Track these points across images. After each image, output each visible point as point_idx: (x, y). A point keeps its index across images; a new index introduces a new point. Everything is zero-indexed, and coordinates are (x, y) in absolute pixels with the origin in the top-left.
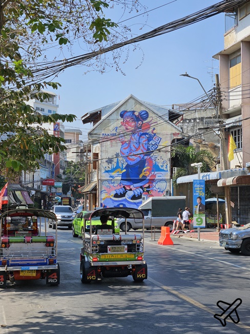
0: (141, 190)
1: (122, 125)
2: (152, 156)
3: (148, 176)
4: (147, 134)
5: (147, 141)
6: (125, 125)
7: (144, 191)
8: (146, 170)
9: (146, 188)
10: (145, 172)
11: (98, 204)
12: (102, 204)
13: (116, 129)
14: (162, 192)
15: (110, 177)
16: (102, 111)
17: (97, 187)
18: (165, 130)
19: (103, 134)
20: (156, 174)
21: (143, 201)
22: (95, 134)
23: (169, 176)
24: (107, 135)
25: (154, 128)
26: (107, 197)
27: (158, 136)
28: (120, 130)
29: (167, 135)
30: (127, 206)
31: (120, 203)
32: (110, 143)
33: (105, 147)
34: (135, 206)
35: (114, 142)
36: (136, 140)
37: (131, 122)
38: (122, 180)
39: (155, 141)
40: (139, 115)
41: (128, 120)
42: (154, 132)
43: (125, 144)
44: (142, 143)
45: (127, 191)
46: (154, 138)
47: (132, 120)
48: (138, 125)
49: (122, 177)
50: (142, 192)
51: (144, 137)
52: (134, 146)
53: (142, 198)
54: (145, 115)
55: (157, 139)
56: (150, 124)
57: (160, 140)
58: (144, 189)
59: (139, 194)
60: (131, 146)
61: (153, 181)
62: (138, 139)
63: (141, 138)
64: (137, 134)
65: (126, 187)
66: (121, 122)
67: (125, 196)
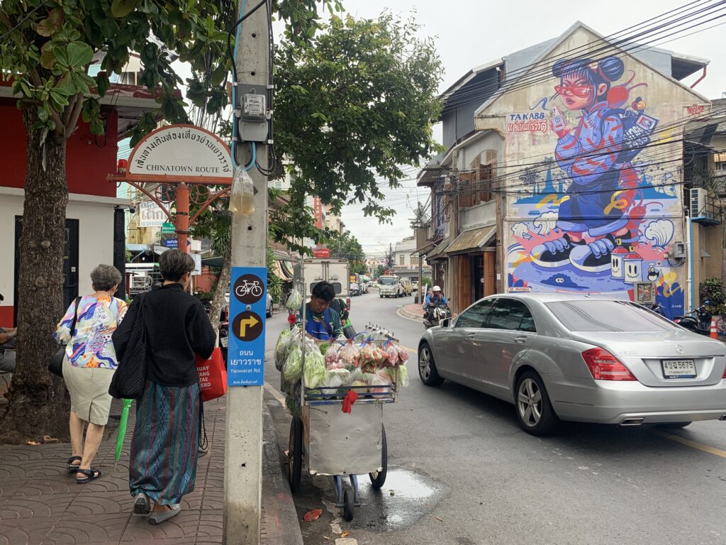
0: (609, 243)
1: (558, 93)
3: (627, 209)
4: (623, 112)
5: (621, 129)
6: (565, 94)
7: (615, 245)
8: (620, 197)
9: (622, 237)
10: (618, 202)
11: (502, 277)
12: (510, 276)
13: (543, 102)
14: (663, 247)
15: (531, 213)
16: (506, 63)
17: (499, 238)
18: (667, 102)
19: (513, 116)
20: (645, 206)
21: (615, 269)
22: (493, 116)
23: (681, 209)
24: (522, 117)
25: (639, 96)
26: (523, 261)
27: (649, 115)
28: (553, 106)
29: (674, 111)
30: (573, 281)
31: (556, 273)
32: (529, 135)
33: (516, 145)
34: (594, 280)
35: (539, 133)
36: (594, 126)
37: (580, 85)
38: (560, 219)
39: (642, 128)
40: (600, 69)
41: (573, 80)
42: (639, 106)
43: (566, 137)
44: (609, 132)
45: (574, 245)
46: (639, 121)
47: (581, 81)
48: (599, 91)
49: (560, 213)
50: (611, 249)
51: (613, 120)
52: (588, 140)
53: (610, 262)
54: (615, 69)
55: (647, 122)
56: (627, 87)
57: (656, 124)
58: (616, 241)
59: (604, 251)
60: (582, 141)
61: (639, 221)
62: (598, 125)
63: (606, 123)
64: (596, 113)
65: (569, 235)
66: (556, 88)
67: (568, 258)
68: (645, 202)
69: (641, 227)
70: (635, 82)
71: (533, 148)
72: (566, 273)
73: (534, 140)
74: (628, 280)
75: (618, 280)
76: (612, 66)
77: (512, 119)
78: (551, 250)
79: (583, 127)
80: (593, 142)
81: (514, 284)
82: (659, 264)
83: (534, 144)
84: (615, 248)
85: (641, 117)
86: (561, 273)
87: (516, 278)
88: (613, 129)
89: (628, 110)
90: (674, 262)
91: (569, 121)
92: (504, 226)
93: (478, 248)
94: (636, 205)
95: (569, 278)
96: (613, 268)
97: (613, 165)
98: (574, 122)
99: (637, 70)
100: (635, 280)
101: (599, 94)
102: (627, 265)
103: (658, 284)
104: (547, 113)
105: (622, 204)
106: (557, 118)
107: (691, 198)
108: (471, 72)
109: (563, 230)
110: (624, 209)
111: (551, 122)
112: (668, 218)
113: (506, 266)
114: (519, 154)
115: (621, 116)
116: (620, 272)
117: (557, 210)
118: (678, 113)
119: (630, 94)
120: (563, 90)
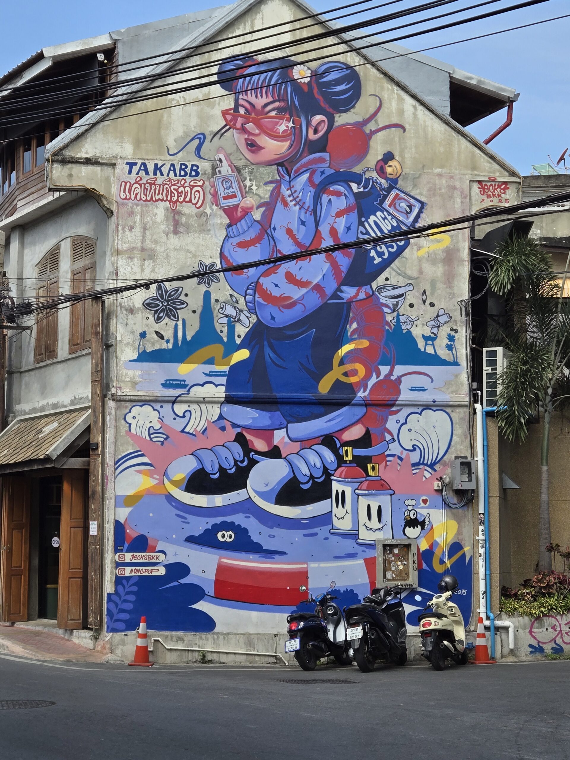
0: (329, 456)
1: (230, 125)
2: (380, 289)
3: (363, 383)
4: (357, 179)
5: (354, 215)
6: (243, 130)
7: (340, 461)
8: (351, 356)
9: (354, 444)
10: (348, 367)
11: (101, 528)
12: (119, 527)
13: (196, 142)
14: (432, 466)
15: (167, 385)
16: (119, 46)
17: (96, 438)
18: (442, 167)
19: (131, 165)
20: (399, 379)
21: (339, 511)
22: (88, 162)
23: (465, 389)
24: (151, 168)
25: (389, 149)
26: (149, 492)
27: (408, 189)
28: (218, 151)
29: (454, 188)
30: (255, 537)
31: (218, 520)
32: (167, 209)
33: (137, 230)
34: (297, 535)
35: (187, 209)
36: (300, 203)
37: (274, 113)
38: (229, 400)
39: (394, 217)
40: (314, 85)
41: (260, 102)
42: (389, 170)
43: (243, 221)
44: (331, 220)
45: (256, 457)
46: (387, 202)
47: (277, 104)
48: (311, 131)
49: (229, 386)
50: (331, 467)
51: (338, 194)
52: (289, 232)
53: (330, 497)
54: (343, 87)
55: (404, 205)
56: (367, 129)
57: (420, 211)
58: (342, 451)
59: (318, 474)
60: (276, 234)
61: (386, 410)
62: (309, 200)
63: (325, 198)
64: (306, 176)
65: (248, 437)
66: (225, 113)
67: (244, 486)
68: (399, 370)
69: (391, 424)
70: (382, 120)
71: (174, 241)
72: (238, 519)
73: (176, 223)
74: (364, 535)
75: (345, 535)
76: (338, 82)
77: (130, 172)
78: (208, 469)
79: (280, 205)
80: (300, 237)
81: (126, 545)
82: (425, 501)
83: (176, 232)
84: (339, 466)
85: (393, 193)
86: (229, 519)
87: (132, 532)
88: (339, 214)
89: (367, 175)
90: (453, 499)
91: (250, 189)
92: (108, 410)
93: (47, 459)
94: (381, 377)
95: (246, 531)
96: (335, 510)
97: (339, 289)
98: (261, 192)
99: (385, 96)
100: (379, 536)
101: (312, 136)
102: (363, 503)
103: (424, 546)
104: (205, 166)
105: (355, 373)
106: (226, 179)
107: (485, 368)
108: (40, 57)
109: (234, 426)
110: (358, 383)
111: (213, 186)
112: (442, 407)
113: (109, 503)
114: (143, 250)
115: (354, 186)
116: (349, 518)
117: (224, 380)
118: (462, 193)
119: (372, 143)
120: (240, 121)
